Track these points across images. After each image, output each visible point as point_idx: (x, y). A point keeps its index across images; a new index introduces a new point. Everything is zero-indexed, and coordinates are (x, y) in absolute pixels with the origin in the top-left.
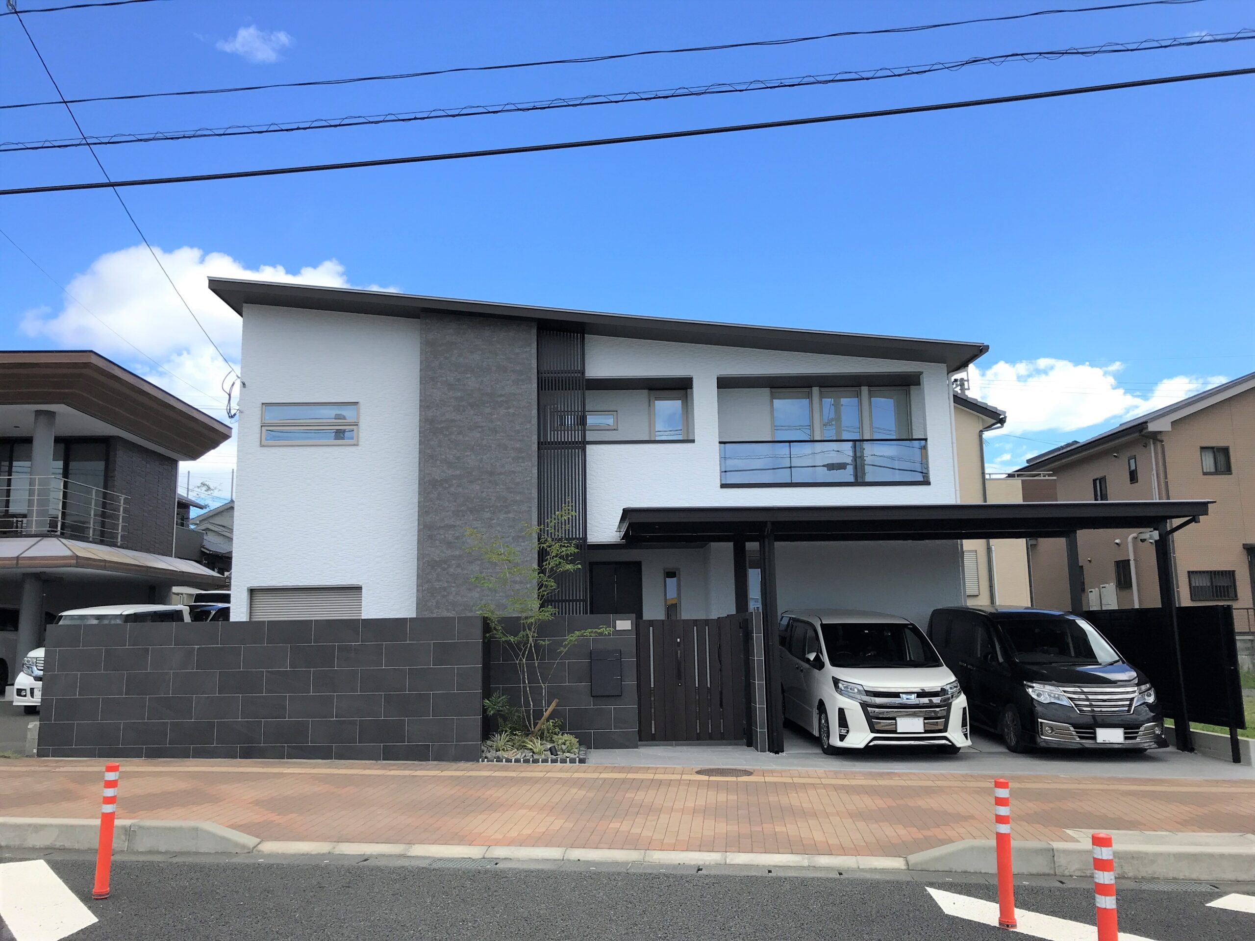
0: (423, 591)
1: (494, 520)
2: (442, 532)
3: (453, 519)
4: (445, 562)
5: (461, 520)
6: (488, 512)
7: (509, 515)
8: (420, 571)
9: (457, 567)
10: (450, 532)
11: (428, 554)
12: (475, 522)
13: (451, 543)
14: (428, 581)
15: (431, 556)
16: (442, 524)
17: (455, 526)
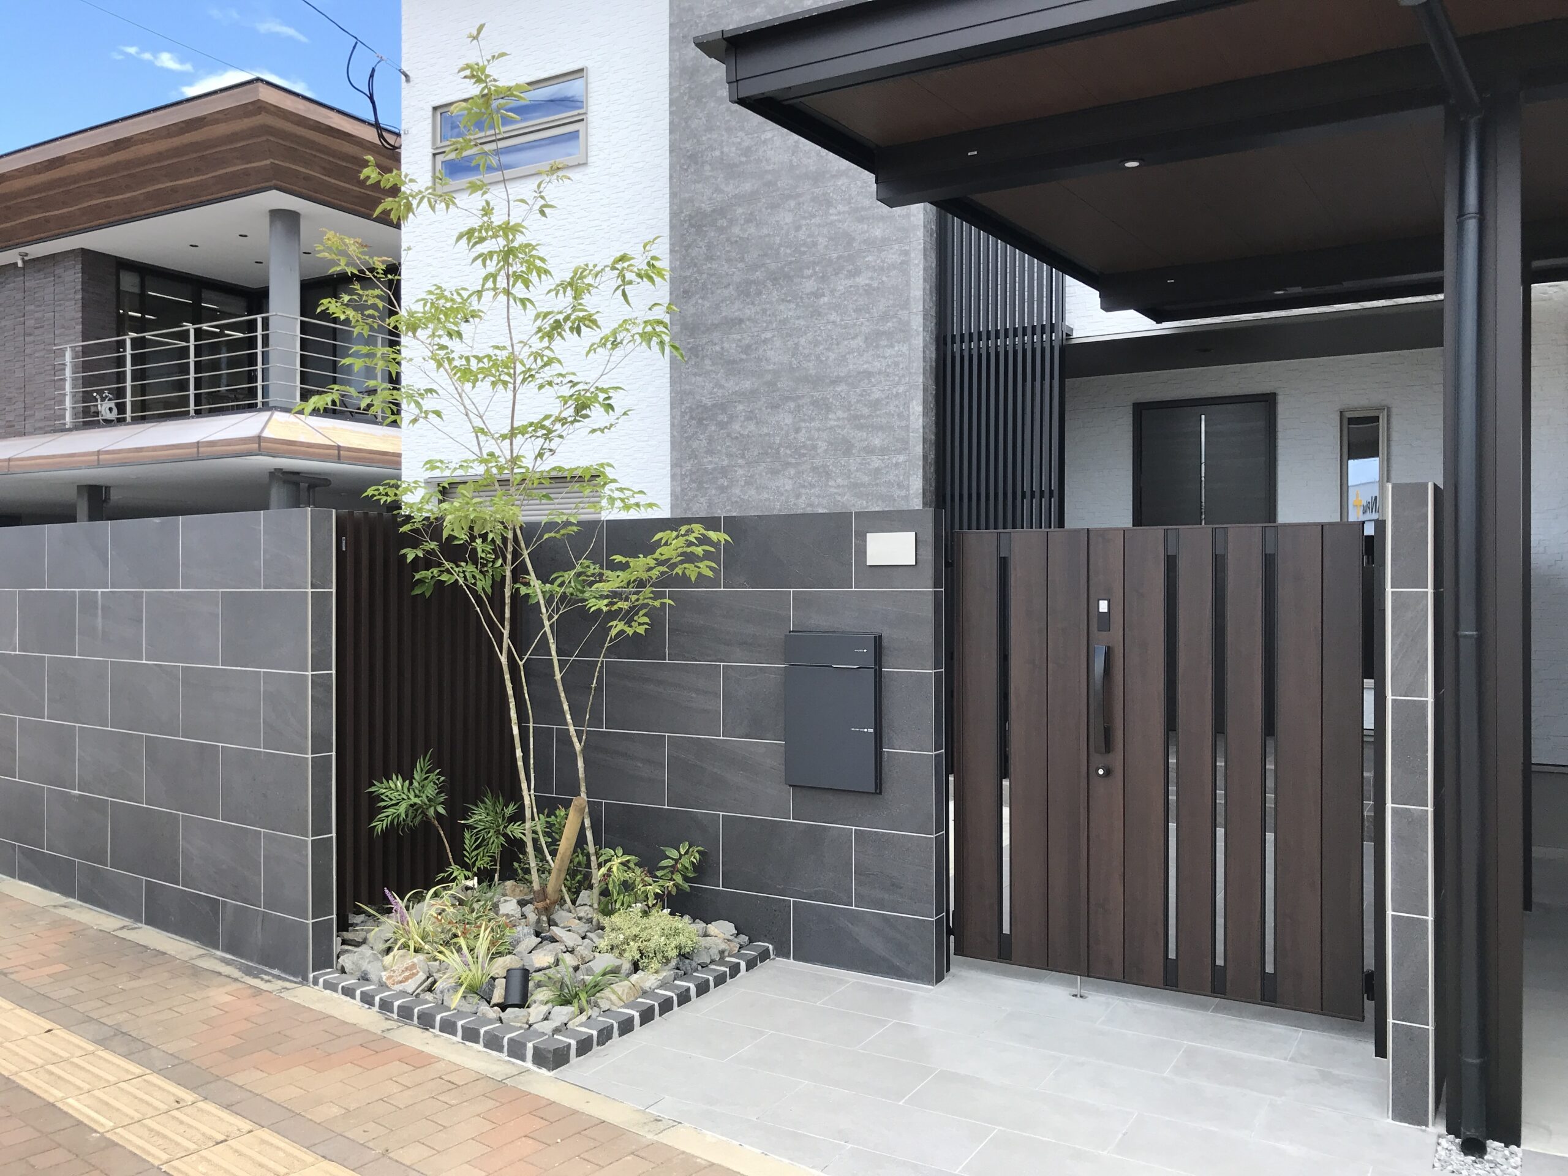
0: (683, 477)
1: (823, 295)
2: (716, 336)
3: (738, 304)
4: (723, 407)
5: (753, 303)
6: (811, 276)
7: (857, 279)
8: (675, 433)
9: (748, 419)
10: (731, 336)
11: (691, 393)
12: (782, 307)
13: (734, 362)
14: (693, 455)
15: (698, 398)
16: (716, 319)
17: (741, 321)
